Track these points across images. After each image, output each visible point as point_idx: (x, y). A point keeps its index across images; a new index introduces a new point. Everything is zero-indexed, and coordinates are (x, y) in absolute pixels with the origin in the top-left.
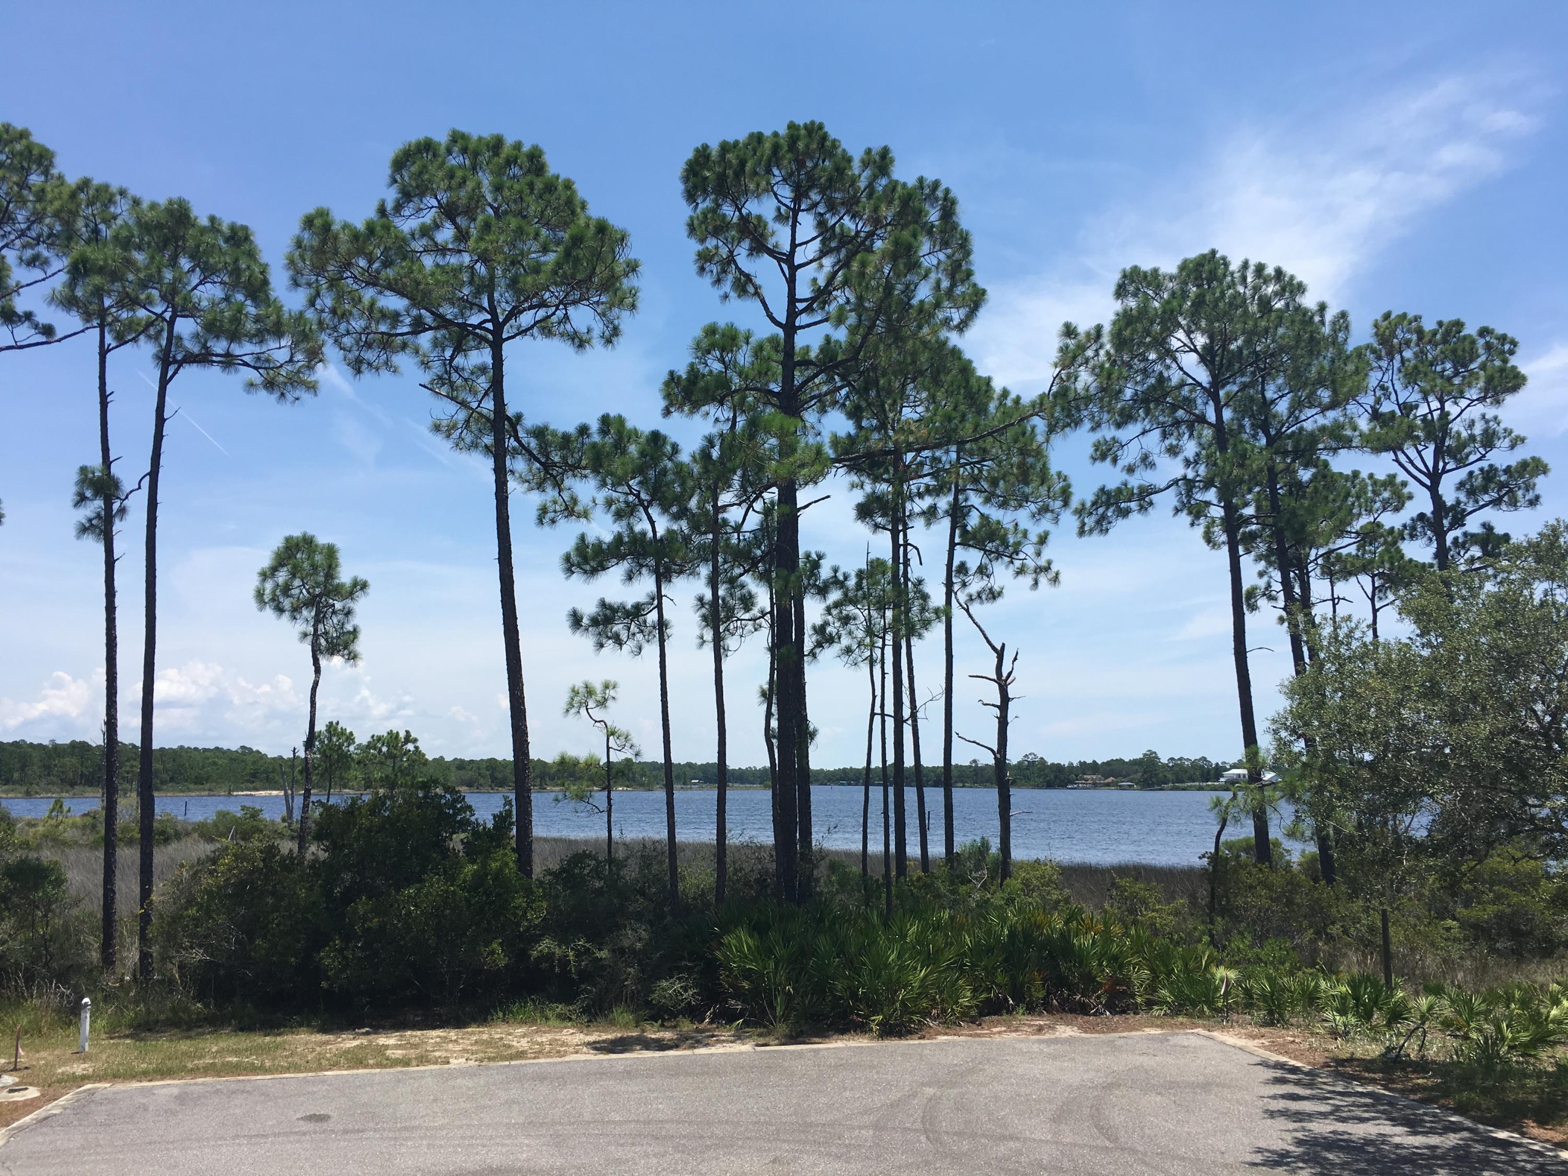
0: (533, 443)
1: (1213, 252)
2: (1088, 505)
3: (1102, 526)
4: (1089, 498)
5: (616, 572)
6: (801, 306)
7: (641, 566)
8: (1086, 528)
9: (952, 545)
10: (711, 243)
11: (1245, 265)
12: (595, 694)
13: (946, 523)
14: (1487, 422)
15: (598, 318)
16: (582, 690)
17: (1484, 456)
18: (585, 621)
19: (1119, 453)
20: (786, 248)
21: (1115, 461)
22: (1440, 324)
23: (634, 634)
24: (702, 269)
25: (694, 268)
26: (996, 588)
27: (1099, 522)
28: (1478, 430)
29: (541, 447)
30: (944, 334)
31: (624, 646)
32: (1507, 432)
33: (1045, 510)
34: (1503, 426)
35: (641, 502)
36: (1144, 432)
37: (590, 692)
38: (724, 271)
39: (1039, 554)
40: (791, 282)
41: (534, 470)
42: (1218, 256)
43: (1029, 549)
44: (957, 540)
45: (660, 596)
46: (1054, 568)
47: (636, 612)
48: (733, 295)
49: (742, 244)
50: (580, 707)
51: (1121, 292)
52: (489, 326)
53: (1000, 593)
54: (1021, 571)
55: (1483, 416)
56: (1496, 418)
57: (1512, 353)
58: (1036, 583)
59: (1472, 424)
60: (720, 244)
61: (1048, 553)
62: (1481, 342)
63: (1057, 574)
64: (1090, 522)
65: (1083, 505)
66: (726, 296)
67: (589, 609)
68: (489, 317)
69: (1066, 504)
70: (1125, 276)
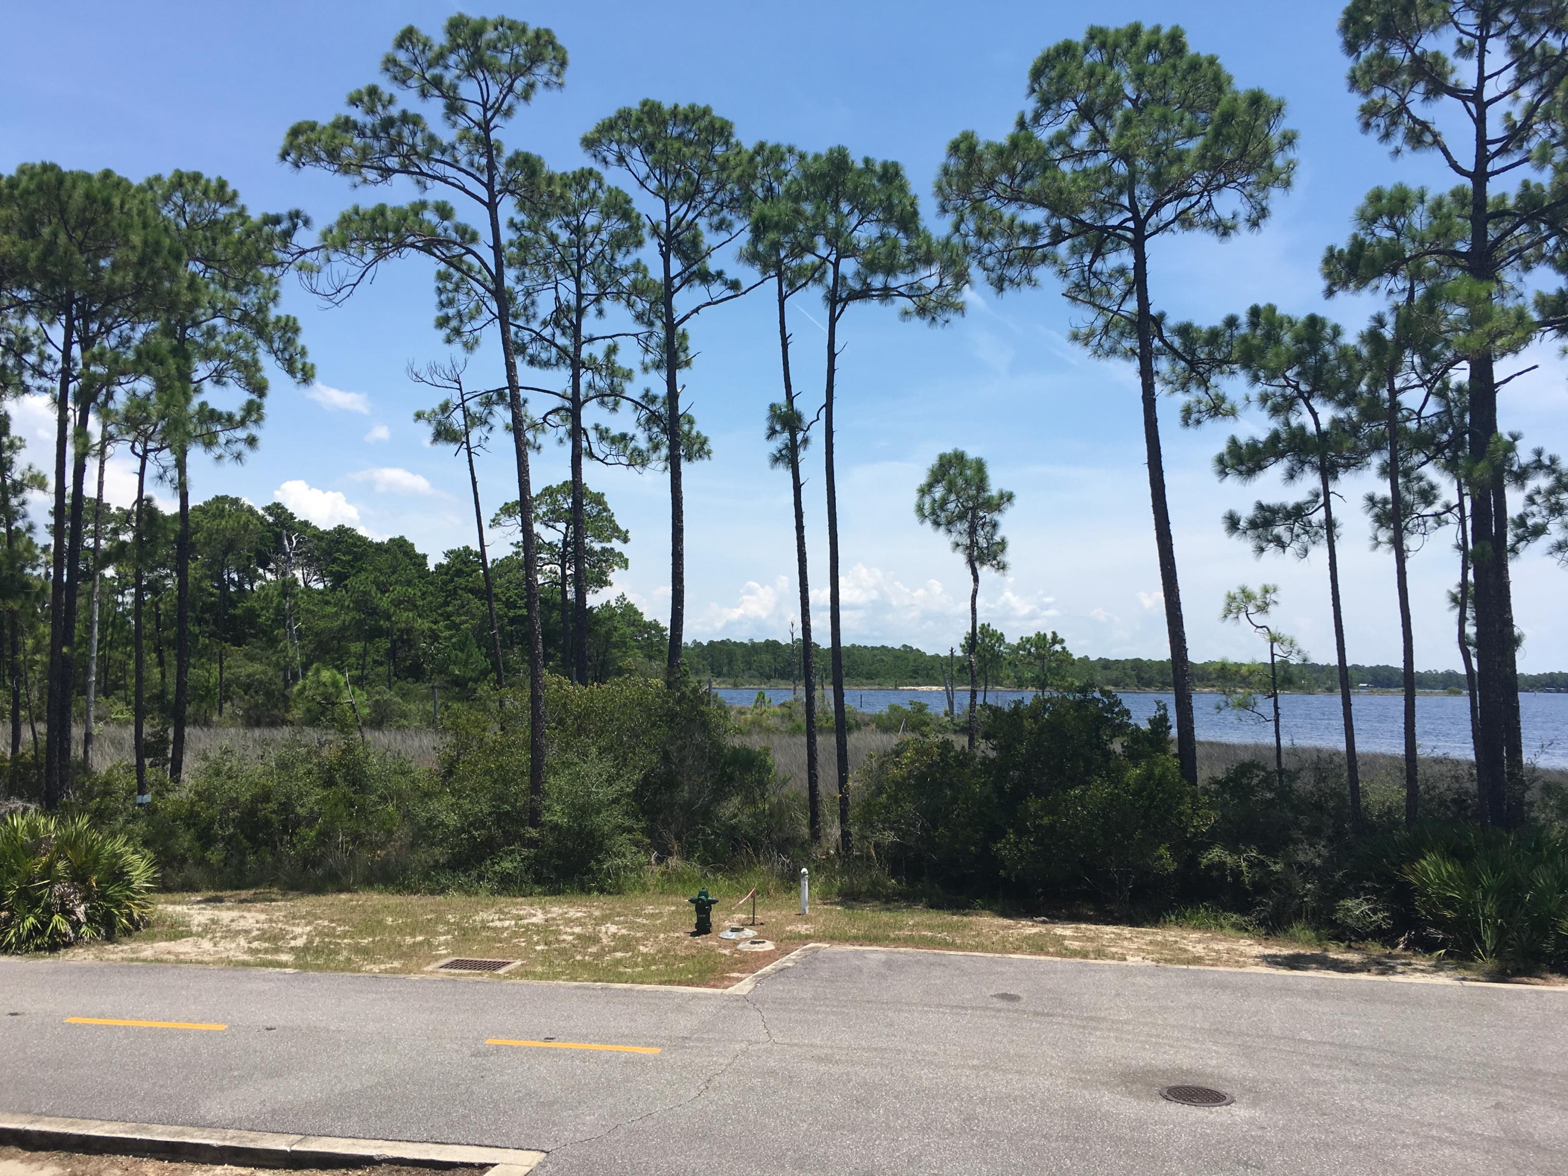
0: (1177, 342)
5: (1276, 471)
6: (1492, 148)
7: (1303, 463)
10: (1377, 94)
12: (1255, 598)
15: (1245, 200)
16: (1240, 596)
18: (1243, 524)
20: (1472, 83)
23: (1298, 536)
24: (1367, 125)
25: (1357, 125)
29: (1185, 344)
31: (1288, 549)
35: (1301, 394)
37: (1248, 596)
38: (1394, 123)
40: (1480, 122)
41: (1178, 369)
45: (1327, 494)
47: (1297, 513)
48: (1406, 148)
49: (1415, 89)
50: (1238, 613)
52: (1131, 224)
60: (1388, 92)
66: (1398, 151)
67: (1246, 512)
68: (1130, 215)
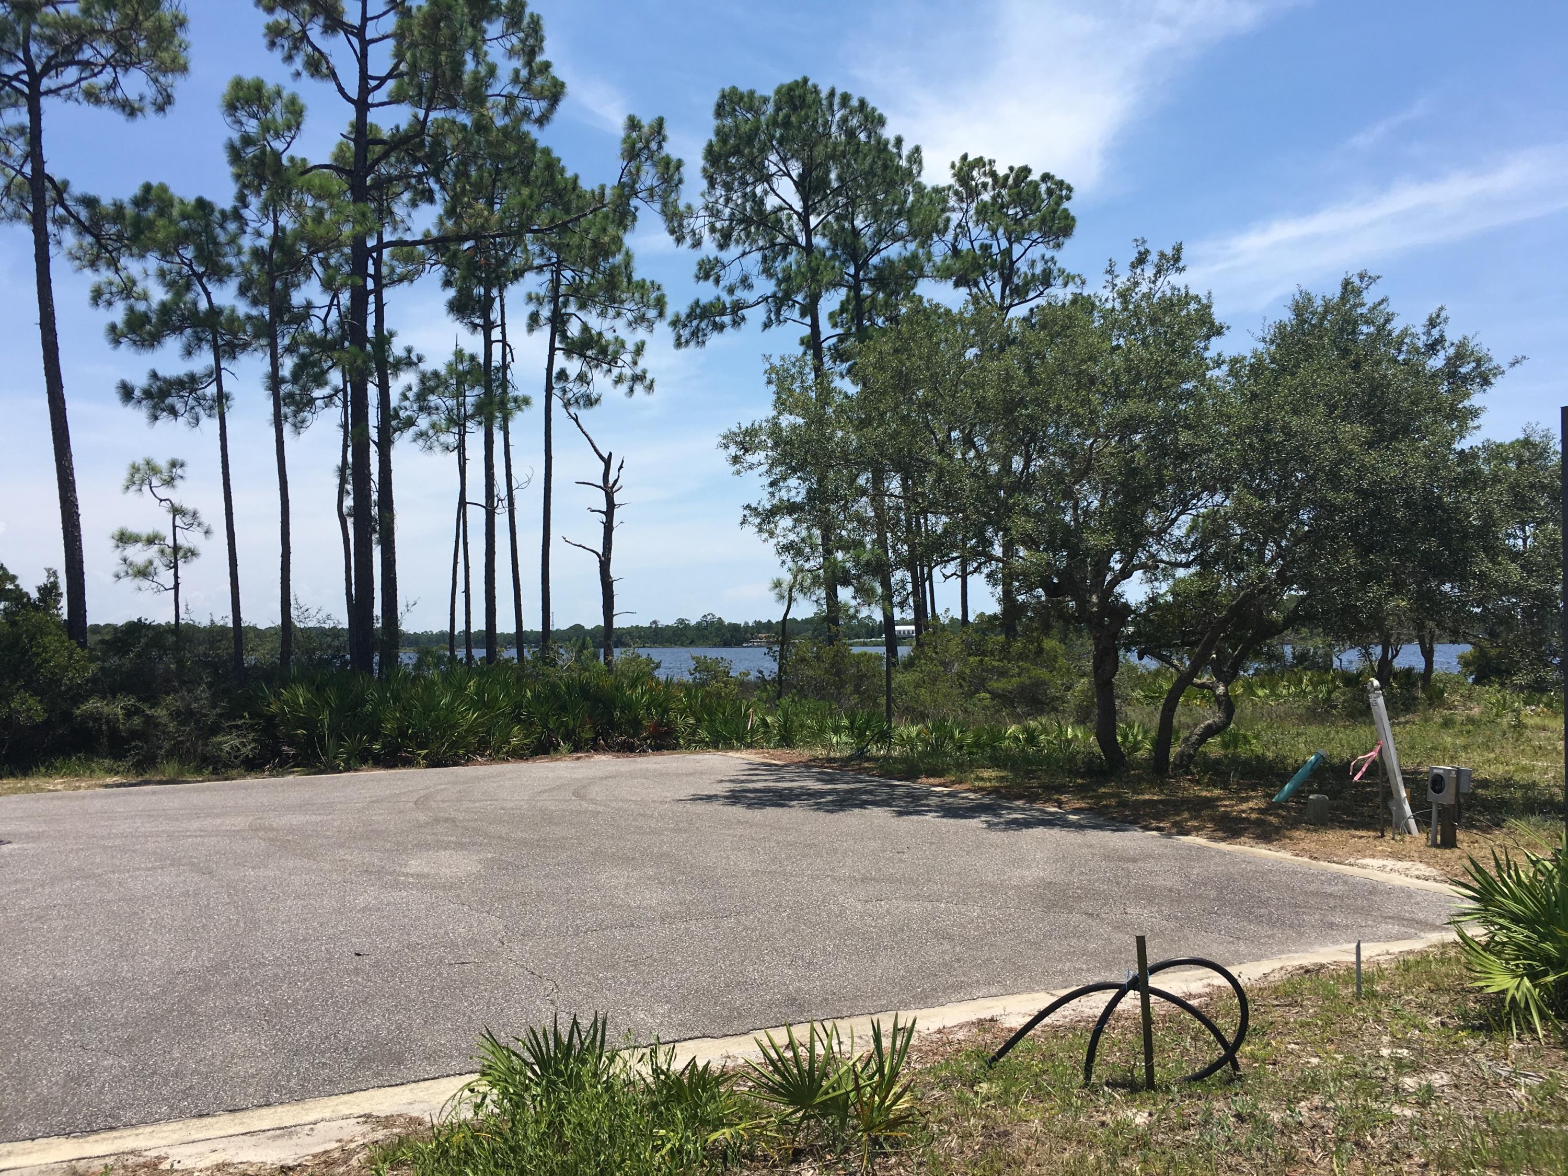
0: (83, 214)
1: (805, 80)
2: (683, 317)
3: (697, 336)
4: (684, 311)
5: (173, 345)
6: (373, 83)
7: (200, 340)
8: (683, 340)
9: (552, 350)
10: (281, 16)
11: (832, 94)
12: (161, 472)
13: (547, 330)
14: (1046, 263)
15: (151, 83)
16: (143, 467)
17: (1042, 293)
18: (137, 393)
19: (722, 273)
20: (357, 22)
21: (717, 281)
22: (1011, 169)
23: (193, 408)
24: (272, 44)
25: (265, 42)
26: (594, 396)
27: (694, 334)
28: (1038, 270)
29: (91, 219)
30: (526, 127)
31: (179, 419)
32: (1062, 271)
33: (641, 319)
34: (1058, 265)
35: (195, 273)
36: (744, 254)
37: (153, 469)
38: (296, 48)
39: (635, 363)
40: (363, 59)
41: (85, 243)
42: (810, 83)
43: (627, 357)
44: (557, 345)
45: (219, 369)
46: (649, 376)
47: (189, 384)
48: (305, 74)
49: (315, 19)
50: (141, 485)
51: (720, 111)
52: (25, 78)
53: (597, 400)
54: (619, 380)
55: (1043, 257)
56: (1052, 258)
57: (1068, 198)
58: (631, 390)
59: (1033, 263)
60: (291, 16)
61: (643, 363)
62: (1043, 188)
63: (652, 382)
64: (685, 333)
65: (677, 316)
66: (298, 74)
67: (140, 381)
69: (661, 315)
70: (723, 96)
